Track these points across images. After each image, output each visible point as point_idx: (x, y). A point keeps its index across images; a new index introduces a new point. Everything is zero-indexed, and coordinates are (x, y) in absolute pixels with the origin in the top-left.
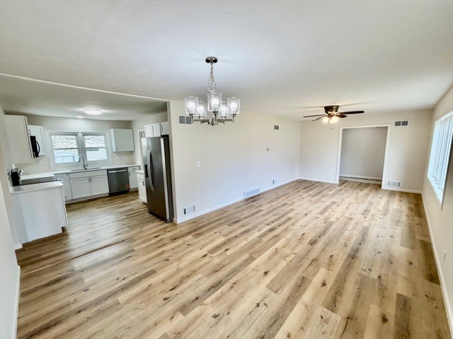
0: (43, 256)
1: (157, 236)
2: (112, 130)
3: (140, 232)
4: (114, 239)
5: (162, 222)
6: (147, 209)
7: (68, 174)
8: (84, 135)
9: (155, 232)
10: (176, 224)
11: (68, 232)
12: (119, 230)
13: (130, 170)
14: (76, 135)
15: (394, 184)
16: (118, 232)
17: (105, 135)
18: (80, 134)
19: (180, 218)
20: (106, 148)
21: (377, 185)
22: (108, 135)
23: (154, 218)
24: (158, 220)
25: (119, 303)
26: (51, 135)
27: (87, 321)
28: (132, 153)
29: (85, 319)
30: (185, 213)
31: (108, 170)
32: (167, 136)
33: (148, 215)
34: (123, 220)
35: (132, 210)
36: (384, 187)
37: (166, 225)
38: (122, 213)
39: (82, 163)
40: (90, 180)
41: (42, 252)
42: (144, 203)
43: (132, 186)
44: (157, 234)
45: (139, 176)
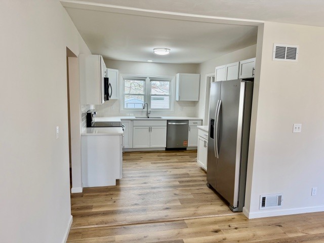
0: (94, 210)
1: (216, 231)
2: (178, 75)
3: (194, 215)
4: (162, 214)
5: (225, 208)
6: (205, 178)
7: (132, 120)
8: (151, 80)
9: (215, 223)
10: (246, 219)
11: (121, 186)
12: (169, 202)
13: (190, 123)
14: (144, 80)
16: (168, 205)
17: (170, 81)
18: (148, 78)
19: (254, 211)
20: (170, 96)
22: (173, 81)
23: (214, 196)
24: (220, 202)
26: (124, 79)
28: (194, 103)
30: (263, 205)
31: (168, 121)
32: (252, 80)
33: (206, 189)
34: (175, 187)
35: (187, 175)
37: (231, 215)
38: (176, 176)
39: (145, 110)
40: (150, 129)
41: (94, 204)
42: (203, 170)
43: (190, 144)
44: (216, 227)
45: (201, 133)
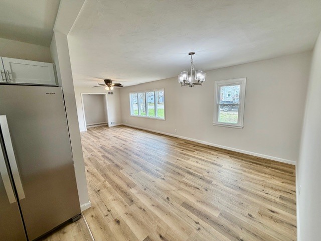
15: (114, 123)
21: (107, 126)
25: (221, 214)
27: (244, 228)
29: (243, 231)
36: (110, 125)
